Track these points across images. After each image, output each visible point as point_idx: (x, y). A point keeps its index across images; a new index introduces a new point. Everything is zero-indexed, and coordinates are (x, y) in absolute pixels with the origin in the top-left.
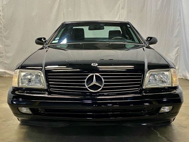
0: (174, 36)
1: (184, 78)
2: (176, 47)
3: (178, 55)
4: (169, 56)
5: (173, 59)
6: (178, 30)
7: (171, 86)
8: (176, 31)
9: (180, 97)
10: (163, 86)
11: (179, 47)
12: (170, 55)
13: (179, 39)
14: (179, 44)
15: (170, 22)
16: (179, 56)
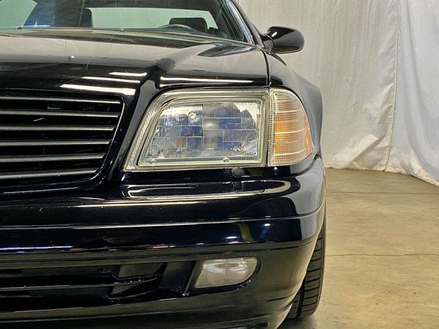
0: (380, 52)
1: (404, 172)
2: (383, 86)
3: (390, 107)
4: (366, 109)
5: (377, 117)
6: (389, 35)
7: (262, 165)
8: (386, 40)
9: (298, 212)
10: (221, 162)
11: (392, 84)
12: (368, 106)
13: (394, 62)
14: (392, 75)
15: (369, 13)
16: (392, 109)
